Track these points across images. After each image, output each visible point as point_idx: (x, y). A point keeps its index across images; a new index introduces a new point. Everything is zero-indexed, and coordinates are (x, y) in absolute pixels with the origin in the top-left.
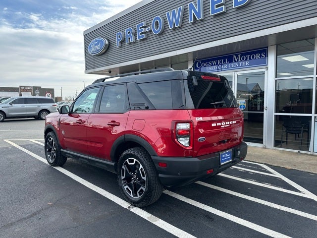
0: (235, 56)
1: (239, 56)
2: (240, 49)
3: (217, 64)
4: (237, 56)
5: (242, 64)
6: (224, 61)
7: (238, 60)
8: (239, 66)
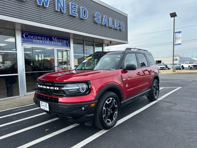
0: (53, 38)
1: (56, 38)
2: (56, 34)
3: (42, 39)
4: (54, 38)
5: (57, 44)
6: (47, 39)
7: (55, 41)
8: (56, 44)
